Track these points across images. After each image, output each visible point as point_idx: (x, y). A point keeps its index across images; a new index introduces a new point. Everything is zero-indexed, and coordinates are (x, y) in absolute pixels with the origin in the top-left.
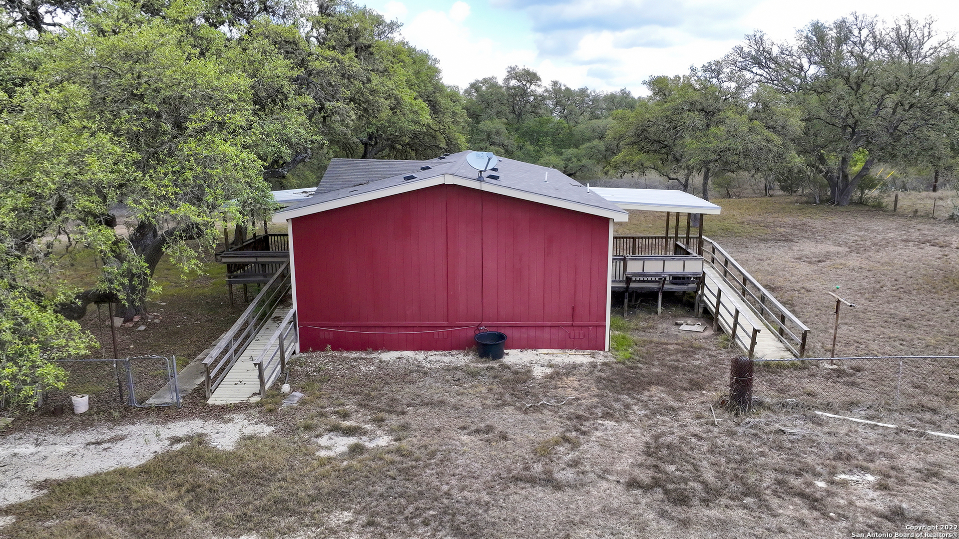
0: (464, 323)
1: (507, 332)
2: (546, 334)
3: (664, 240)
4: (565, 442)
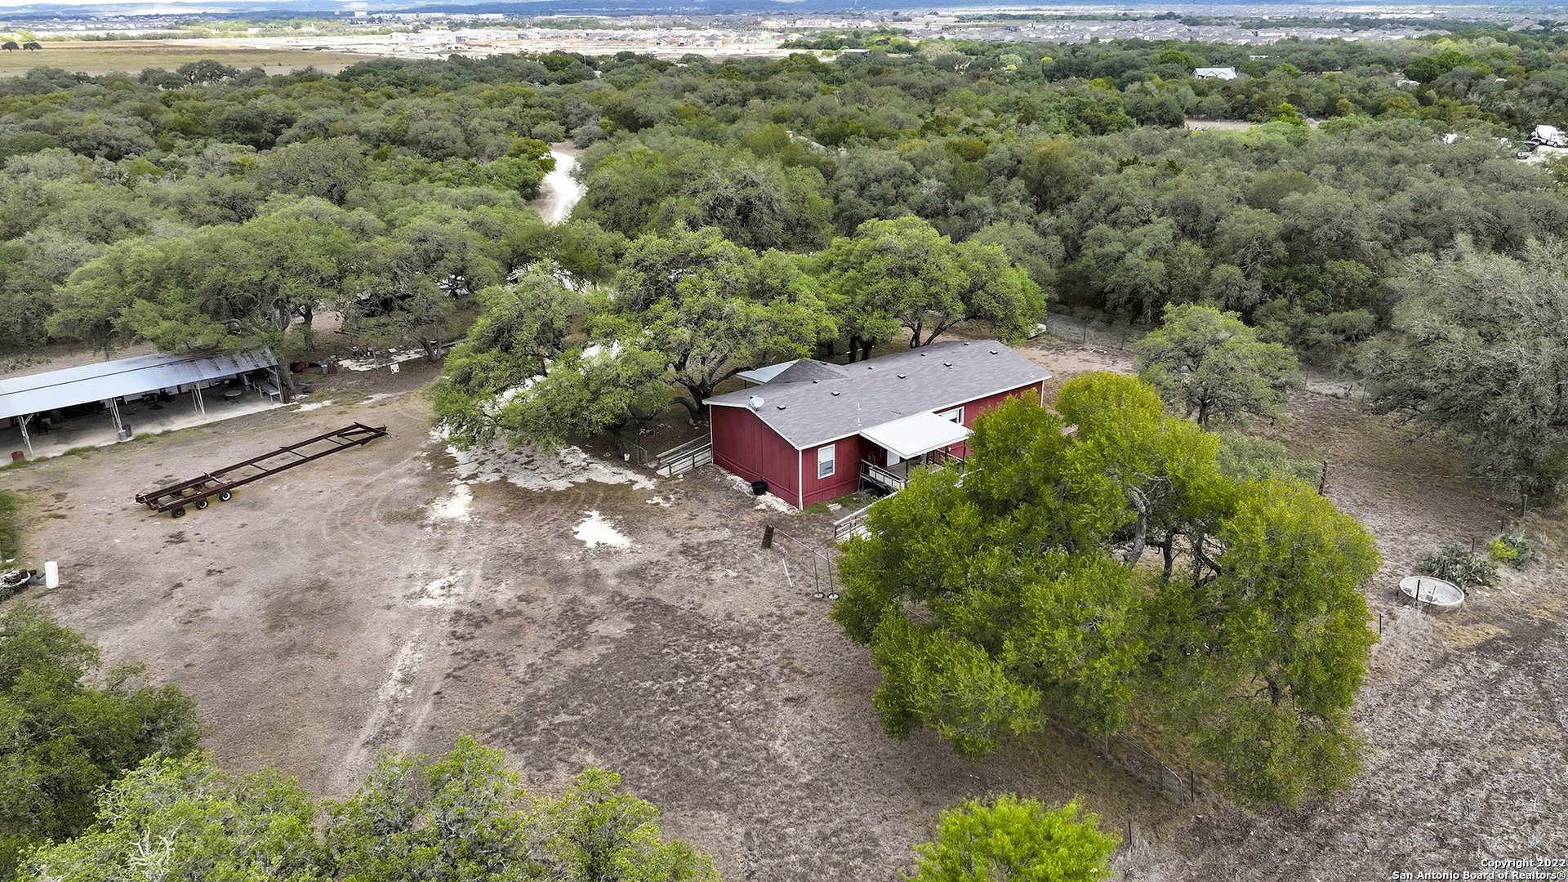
2: (782, 489)
4: (703, 529)
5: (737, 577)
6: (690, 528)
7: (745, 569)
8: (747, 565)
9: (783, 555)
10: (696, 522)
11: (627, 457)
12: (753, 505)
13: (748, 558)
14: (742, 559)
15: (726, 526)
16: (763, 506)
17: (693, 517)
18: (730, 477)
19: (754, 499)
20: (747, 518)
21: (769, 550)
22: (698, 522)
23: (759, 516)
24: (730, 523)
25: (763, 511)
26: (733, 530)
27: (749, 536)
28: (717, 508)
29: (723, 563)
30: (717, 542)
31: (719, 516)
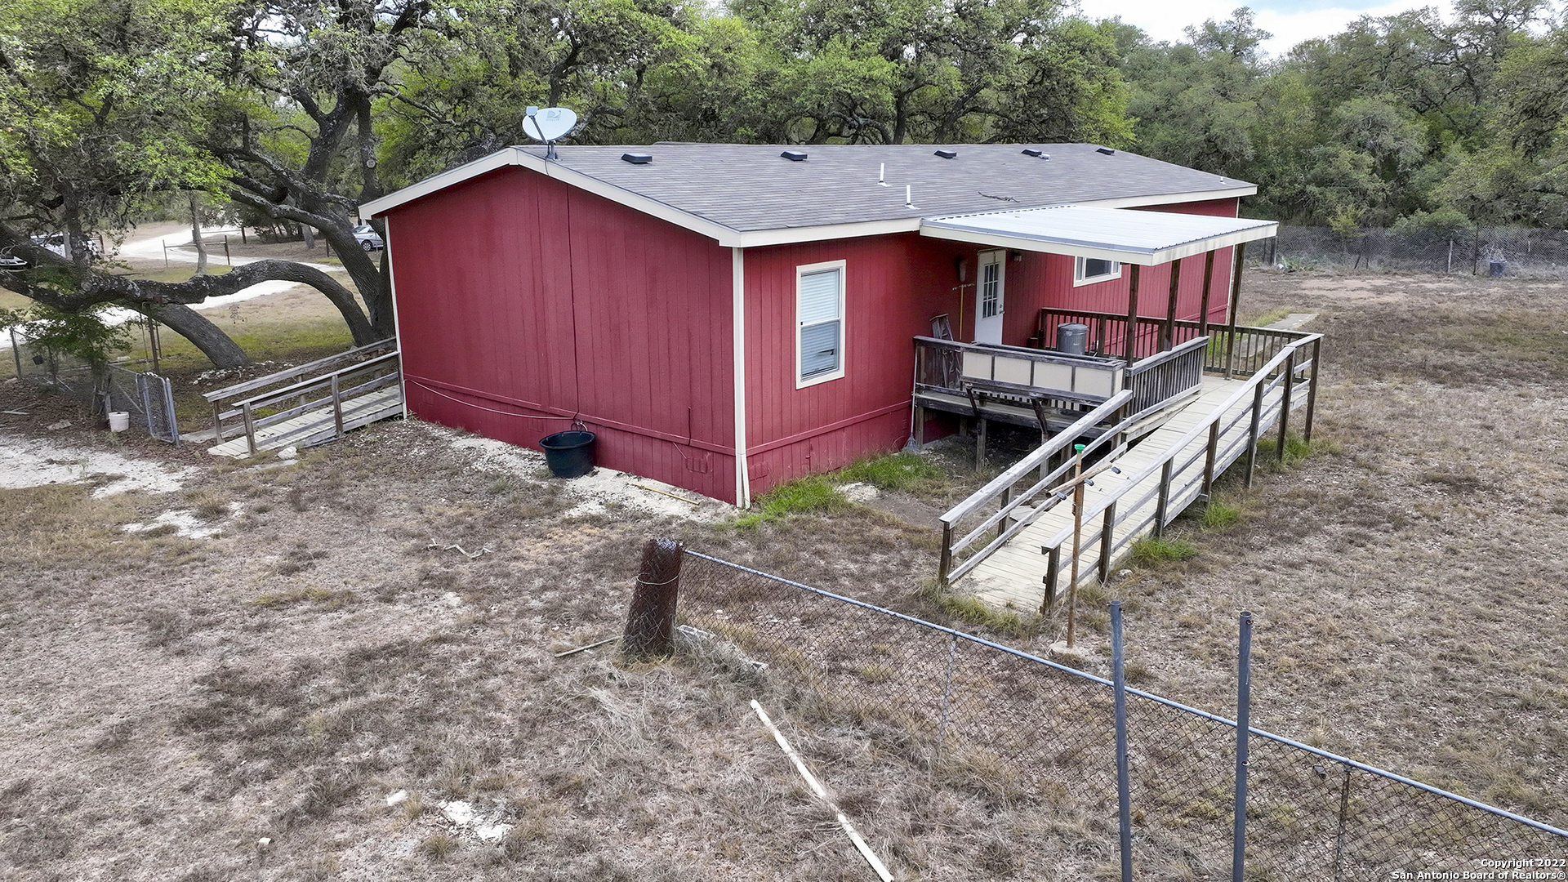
0: (558, 410)
1: (606, 436)
2: (656, 452)
3: (1227, 333)
4: (329, 601)
5: (515, 850)
6: (277, 604)
7: (560, 786)
8: (566, 758)
9: (755, 685)
10: (304, 581)
11: (118, 420)
12: (552, 506)
13: (566, 716)
14: (531, 724)
15: (448, 582)
16: (594, 508)
17: (300, 560)
18: (461, 443)
19: (554, 492)
20: (535, 551)
21: (665, 667)
22: (319, 578)
23: (583, 539)
24: (465, 571)
25: (595, 521)
26: (477, 593)
27: (552, 613)
28: (411, 526)
29: (424, 764)
30: (402, 651)
31: (421, 552)
